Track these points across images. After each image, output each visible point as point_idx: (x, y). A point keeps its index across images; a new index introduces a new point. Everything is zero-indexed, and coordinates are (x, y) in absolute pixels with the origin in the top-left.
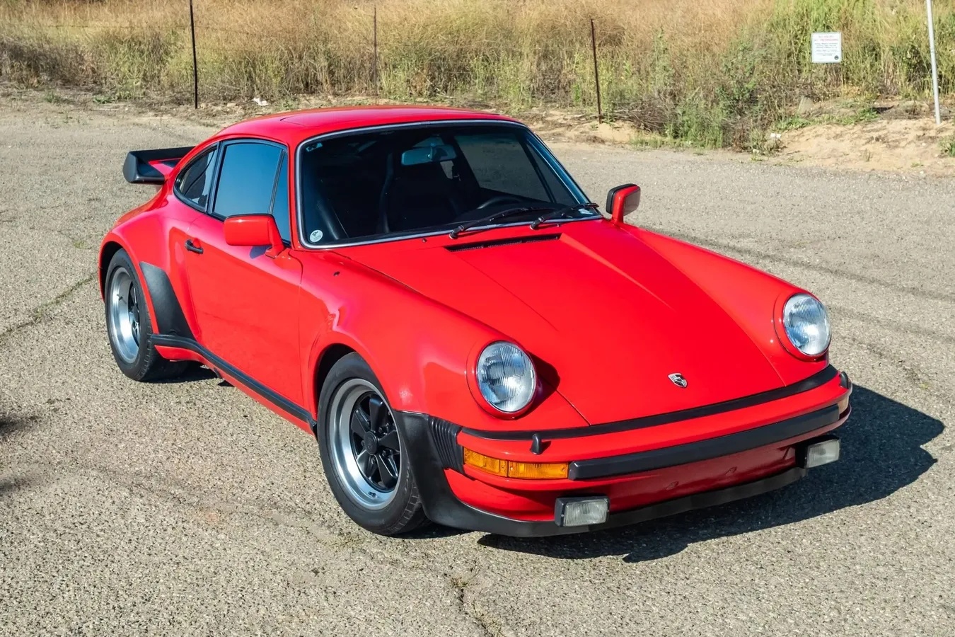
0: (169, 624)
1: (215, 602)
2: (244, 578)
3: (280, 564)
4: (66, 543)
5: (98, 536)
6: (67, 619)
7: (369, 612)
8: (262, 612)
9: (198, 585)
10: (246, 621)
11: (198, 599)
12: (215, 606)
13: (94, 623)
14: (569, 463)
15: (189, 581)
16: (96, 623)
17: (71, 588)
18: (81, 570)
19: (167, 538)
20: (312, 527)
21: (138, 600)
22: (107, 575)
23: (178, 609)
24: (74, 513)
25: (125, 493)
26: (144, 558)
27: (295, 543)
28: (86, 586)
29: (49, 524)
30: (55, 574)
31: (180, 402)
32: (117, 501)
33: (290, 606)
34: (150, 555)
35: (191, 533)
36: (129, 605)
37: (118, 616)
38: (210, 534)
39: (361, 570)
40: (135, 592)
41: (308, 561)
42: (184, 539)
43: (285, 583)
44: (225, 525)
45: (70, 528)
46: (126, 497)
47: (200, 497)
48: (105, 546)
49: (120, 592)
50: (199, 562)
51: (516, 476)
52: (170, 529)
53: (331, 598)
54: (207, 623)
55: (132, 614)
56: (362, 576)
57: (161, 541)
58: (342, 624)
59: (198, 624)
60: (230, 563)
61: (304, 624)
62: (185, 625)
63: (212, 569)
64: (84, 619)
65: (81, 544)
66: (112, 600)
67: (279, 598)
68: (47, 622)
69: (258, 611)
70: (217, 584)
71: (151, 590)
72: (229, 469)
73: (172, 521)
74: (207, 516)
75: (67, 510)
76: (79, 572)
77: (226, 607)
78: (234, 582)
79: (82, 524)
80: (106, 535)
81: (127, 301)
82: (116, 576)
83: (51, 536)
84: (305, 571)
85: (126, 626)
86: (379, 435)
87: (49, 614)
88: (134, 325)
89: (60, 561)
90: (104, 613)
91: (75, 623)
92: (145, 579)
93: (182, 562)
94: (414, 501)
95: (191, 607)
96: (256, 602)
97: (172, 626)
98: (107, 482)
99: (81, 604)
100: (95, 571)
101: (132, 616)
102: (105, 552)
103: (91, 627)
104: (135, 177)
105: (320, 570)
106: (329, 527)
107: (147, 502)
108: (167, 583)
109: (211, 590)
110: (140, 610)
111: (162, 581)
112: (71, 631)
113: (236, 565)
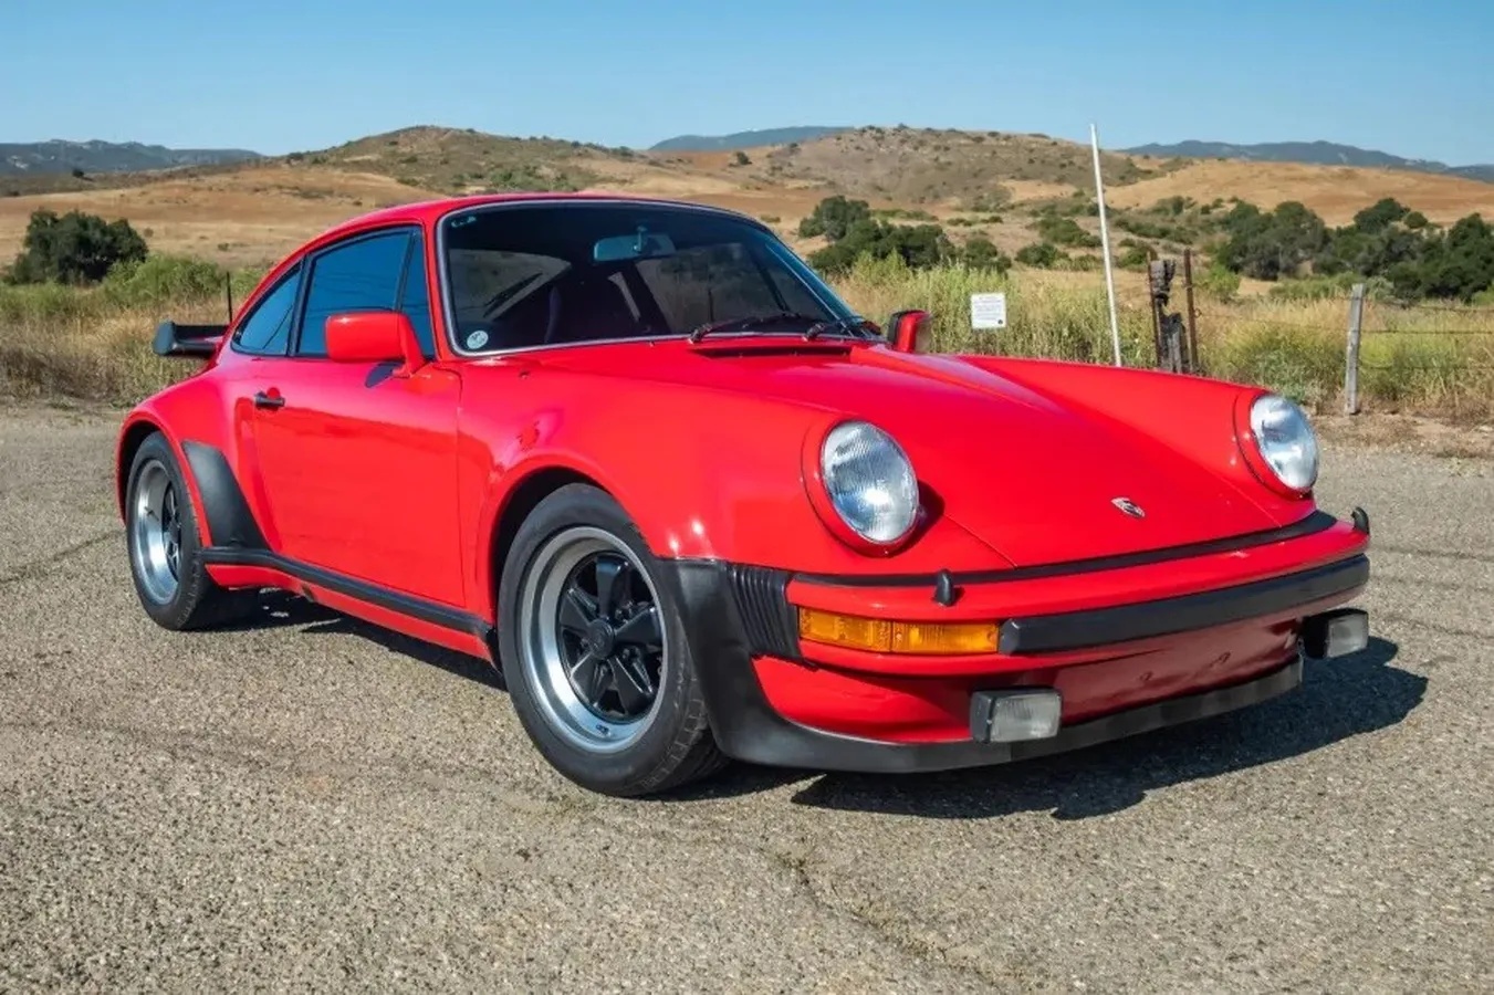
0: (261, 949)
1: (348, 909)
2: (395, 870)
3: (456, 845)
4: (57, 829)
5: (116, 818)
6: (55, 951)
7: (647, 912)
8: (442, 921)
9: (309, 884)
10: (414, 937)
11: (313, 906)
12: (347, 915)
13: (108, 955)
14: (1000, 622)
15: (292, 877)
16: (113, 954)
17: (63, 899)
18: (84, 869)
19: (244, 816)
20: (498, 792)
21: (196, 912)
22: (135, 875)
23: (276, 924)
24: (73, 787)
25: (162, 758)
26: (202, 847)
27: (474, 815)
28: (93, 893)
29: (27, 805)
30: (34, 877)
31: (245, 651)
32: (149, 769)
33: (494, 910)
34: (214, 841)
35: (285, 807)
36: (179, 921)
37: (158, 941)
38: (321, 808)
39: (607, 848)
40: (190, 900)
41: (504, 839)
42: (274, 817)
43: (474, 875)
44: (344, 794)
45: (64, 808)
46: (165, 764)
47: (295, 758)
48: (129, 832)
49: (160, 901)
50: (306, 849)
51: (906, 651)
52: (246, 805)
53: (567, 893)
54: (338, 945)
55: (186, 937)
56: (611, 858)
57: (230, 821)
58: (603, 934)
59: (320, 947)
60: (364, 848)
61: (528, 938)
62: (293, 950)
63: (333, 858)
64: (87, 949)
65: (84, 831)
66: (144, 915)
67: (468, 897)
68: (12, 957)
69: (432, 921)
70: (346, 880)
71: (221, 895)
72: (338, 723)
73: (250, 792)
74: (310, 783)
75: (61, 785)
76: (80, 871)
77: (371, 916)
78: (378, 877)
79: (87, 802)
80: (131, 816)
81: (160, 517)
82: (151, 876)
83: (29, 821)
84: (504, 855)
85: (174, 958)
86: (615, 623)
87: (17, 945)
88: (171, 552)
89: (44, 857)
90: (129, 936)
91: (70, 956)
92: (209, 879)
93: (274, 848)
94: (691, 724)
95: (302, 920)
96: (426, 906)
97: (267, 954)
98: (131, 746)
99: (82, 923)
100: (111, 870)
101: (185, 940)
102: (129, 840)
103: (103, 961)
104: (170, 345)
105: (530, 852)
106: (528, 790)
107: (203, 769)
108: (250, 884)
109: (334, 890)
110: (202, 929)
111: (239, 879)
112: (61, 970)
113: (375, 850)
